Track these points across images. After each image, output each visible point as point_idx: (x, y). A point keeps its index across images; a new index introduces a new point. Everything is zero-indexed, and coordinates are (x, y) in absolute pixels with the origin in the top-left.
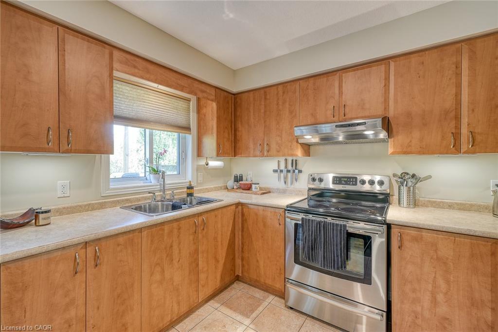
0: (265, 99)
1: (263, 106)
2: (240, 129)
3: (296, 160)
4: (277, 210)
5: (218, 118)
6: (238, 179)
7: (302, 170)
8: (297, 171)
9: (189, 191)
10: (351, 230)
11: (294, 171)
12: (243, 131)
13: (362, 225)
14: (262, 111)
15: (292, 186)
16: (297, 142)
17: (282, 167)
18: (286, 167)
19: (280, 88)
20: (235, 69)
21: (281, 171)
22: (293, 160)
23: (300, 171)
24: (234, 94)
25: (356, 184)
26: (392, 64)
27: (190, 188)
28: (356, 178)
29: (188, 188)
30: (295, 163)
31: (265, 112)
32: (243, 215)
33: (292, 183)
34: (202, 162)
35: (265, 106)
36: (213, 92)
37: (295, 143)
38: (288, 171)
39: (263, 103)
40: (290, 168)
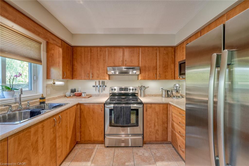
0: (91, 52)
1: (89, 55)
2: (76, 65)
3: (104, 82)
4: (100, 105)
5: (63, 58)
6: (73, 91)
7: (107, 85)
8: (104, 86)
9: (41, 101)
10: (132, 108)
11: (103, 86)
12: (78, 67)
13: (135, 105)
14: (89, 58)
15: (102, 93)
16: (107, 73)
17: (97, 84)
18: (99, 84)
19: (99, 49)
20: (73, 33)
21: (97, 86)
22: (102, 82)
23: (106, 86)
24: (72, 47)
25: (128, 90)
26: (140, 49)
27: (43, 98)
28: (128, 88)
29: (40, 99)
30: (103, 83)
31: (91, 58)
32: (81, 109)
33: (102, 92)
34: (50, 82)
35: (91, 56)
36: (60, 42)
37: (106, 74)
38: (100, 86)
39: (89, 54)
40: (101, 84)
